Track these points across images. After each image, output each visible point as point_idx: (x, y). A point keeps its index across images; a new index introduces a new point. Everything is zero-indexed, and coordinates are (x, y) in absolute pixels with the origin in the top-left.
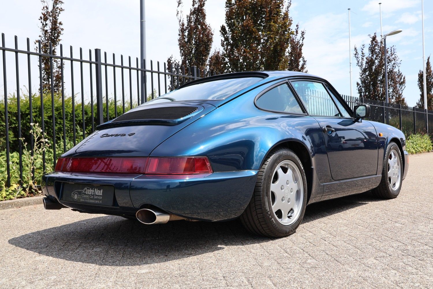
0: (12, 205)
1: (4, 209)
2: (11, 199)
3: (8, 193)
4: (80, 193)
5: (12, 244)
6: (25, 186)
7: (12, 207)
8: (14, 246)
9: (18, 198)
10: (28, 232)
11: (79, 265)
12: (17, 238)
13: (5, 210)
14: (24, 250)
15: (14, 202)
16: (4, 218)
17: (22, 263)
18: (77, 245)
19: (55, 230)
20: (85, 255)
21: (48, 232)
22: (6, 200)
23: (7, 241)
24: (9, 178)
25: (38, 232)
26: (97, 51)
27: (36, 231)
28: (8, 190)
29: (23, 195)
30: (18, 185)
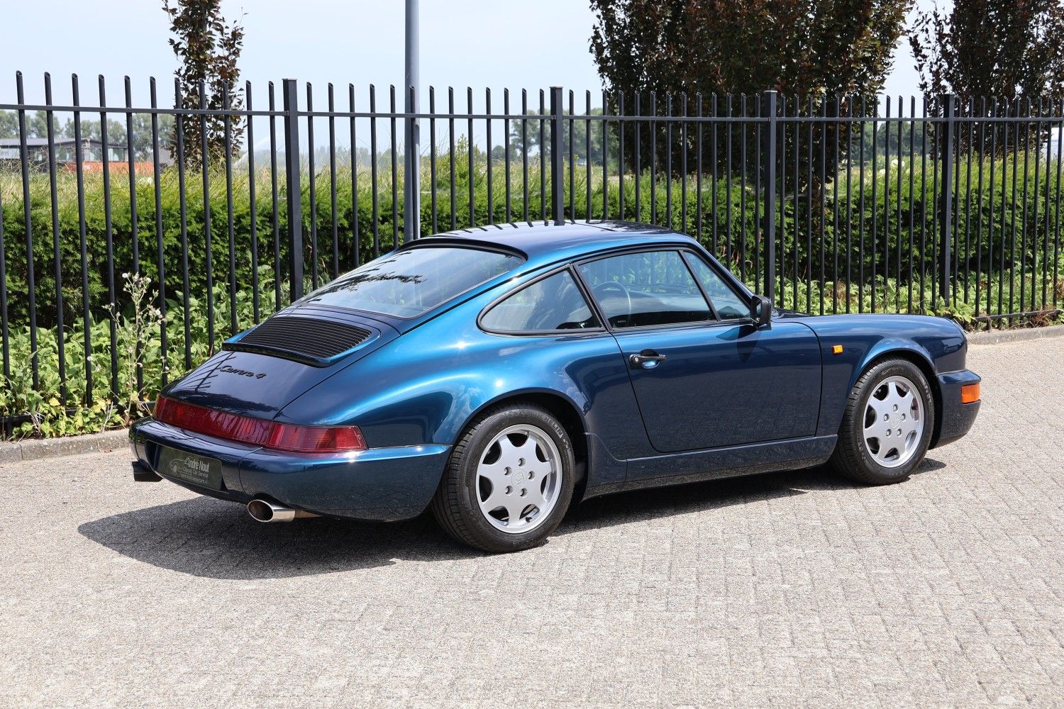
0: (97, 445)
1: (79, 453)
2: (93, 432)
3: (87, 420)
4: (181, 464)
5: (83, 533)
6: (121, 403)
7: (97, 450)
8: (86, 538)
9: (107, 429)
10: (113, 513)
11: (169, 573)
12: (93, 523)
13: (81, 456)
14: (99, 546)
15: (99, 439)
16: (76, 479)
17: (93, 566)
18: (181, 542)
19: (158, 512)
20: (184, 560)
21: (146, 515)
22: (83, 434)
23: (77, 527)
24: (89, 387)
25: (130, 515)
26: (289, 86)
27: (127, 511)
28: (86, 412)
29: (119, 423)
30: (109, 402)
